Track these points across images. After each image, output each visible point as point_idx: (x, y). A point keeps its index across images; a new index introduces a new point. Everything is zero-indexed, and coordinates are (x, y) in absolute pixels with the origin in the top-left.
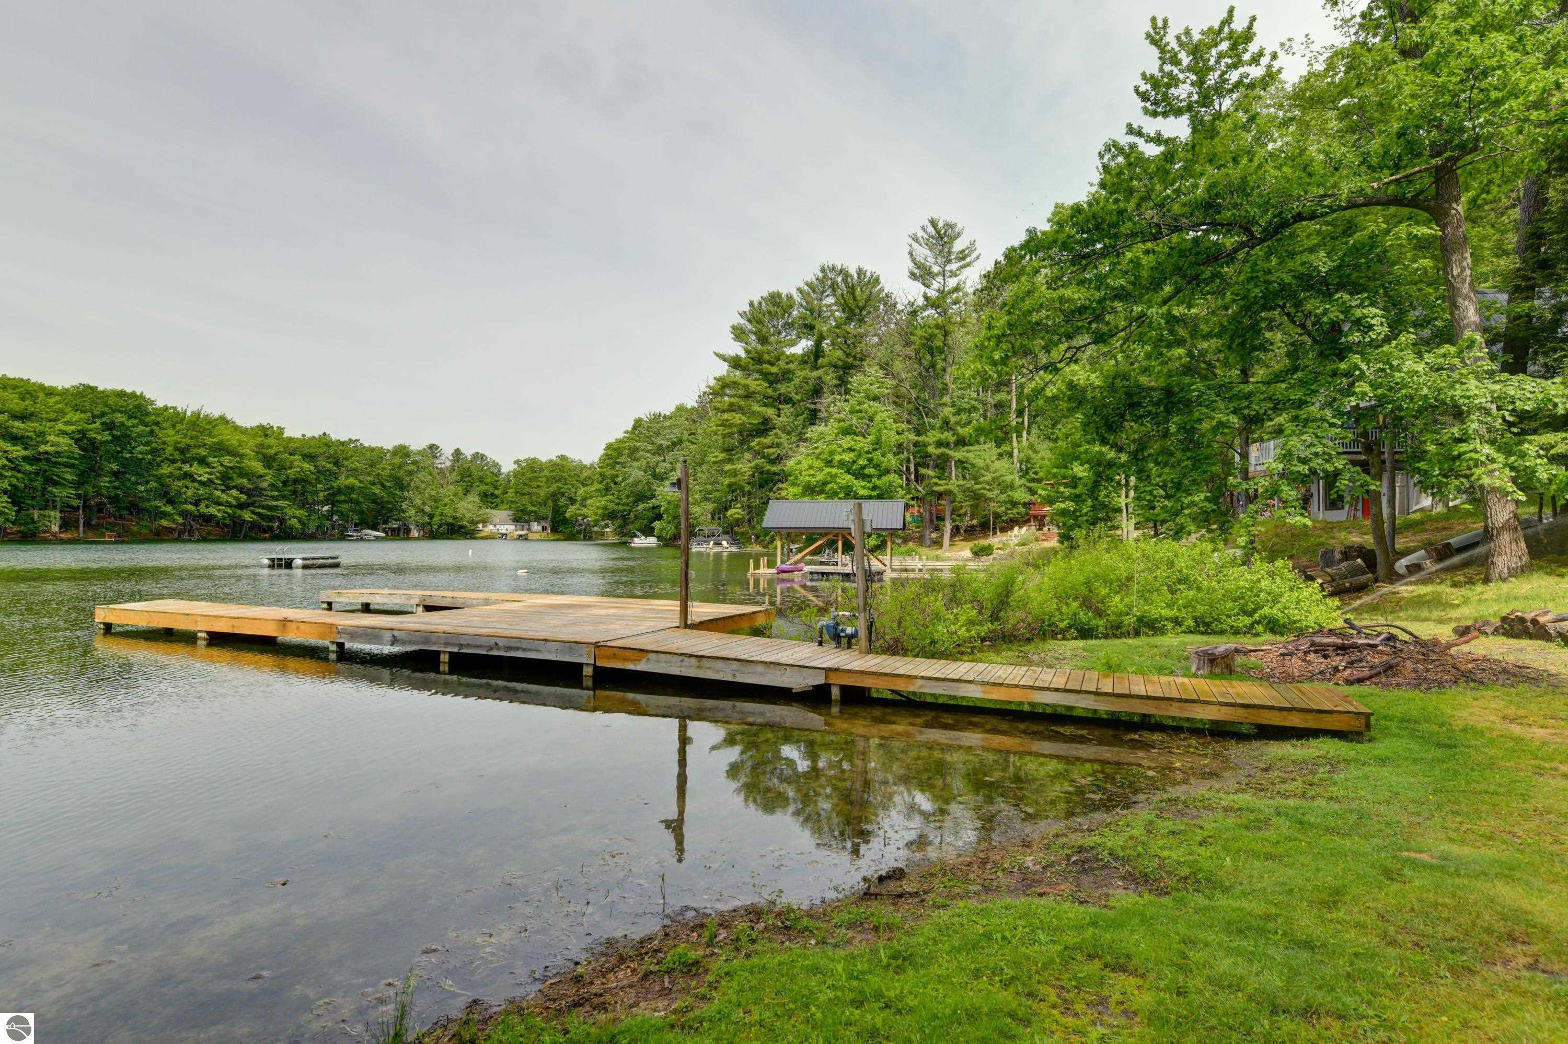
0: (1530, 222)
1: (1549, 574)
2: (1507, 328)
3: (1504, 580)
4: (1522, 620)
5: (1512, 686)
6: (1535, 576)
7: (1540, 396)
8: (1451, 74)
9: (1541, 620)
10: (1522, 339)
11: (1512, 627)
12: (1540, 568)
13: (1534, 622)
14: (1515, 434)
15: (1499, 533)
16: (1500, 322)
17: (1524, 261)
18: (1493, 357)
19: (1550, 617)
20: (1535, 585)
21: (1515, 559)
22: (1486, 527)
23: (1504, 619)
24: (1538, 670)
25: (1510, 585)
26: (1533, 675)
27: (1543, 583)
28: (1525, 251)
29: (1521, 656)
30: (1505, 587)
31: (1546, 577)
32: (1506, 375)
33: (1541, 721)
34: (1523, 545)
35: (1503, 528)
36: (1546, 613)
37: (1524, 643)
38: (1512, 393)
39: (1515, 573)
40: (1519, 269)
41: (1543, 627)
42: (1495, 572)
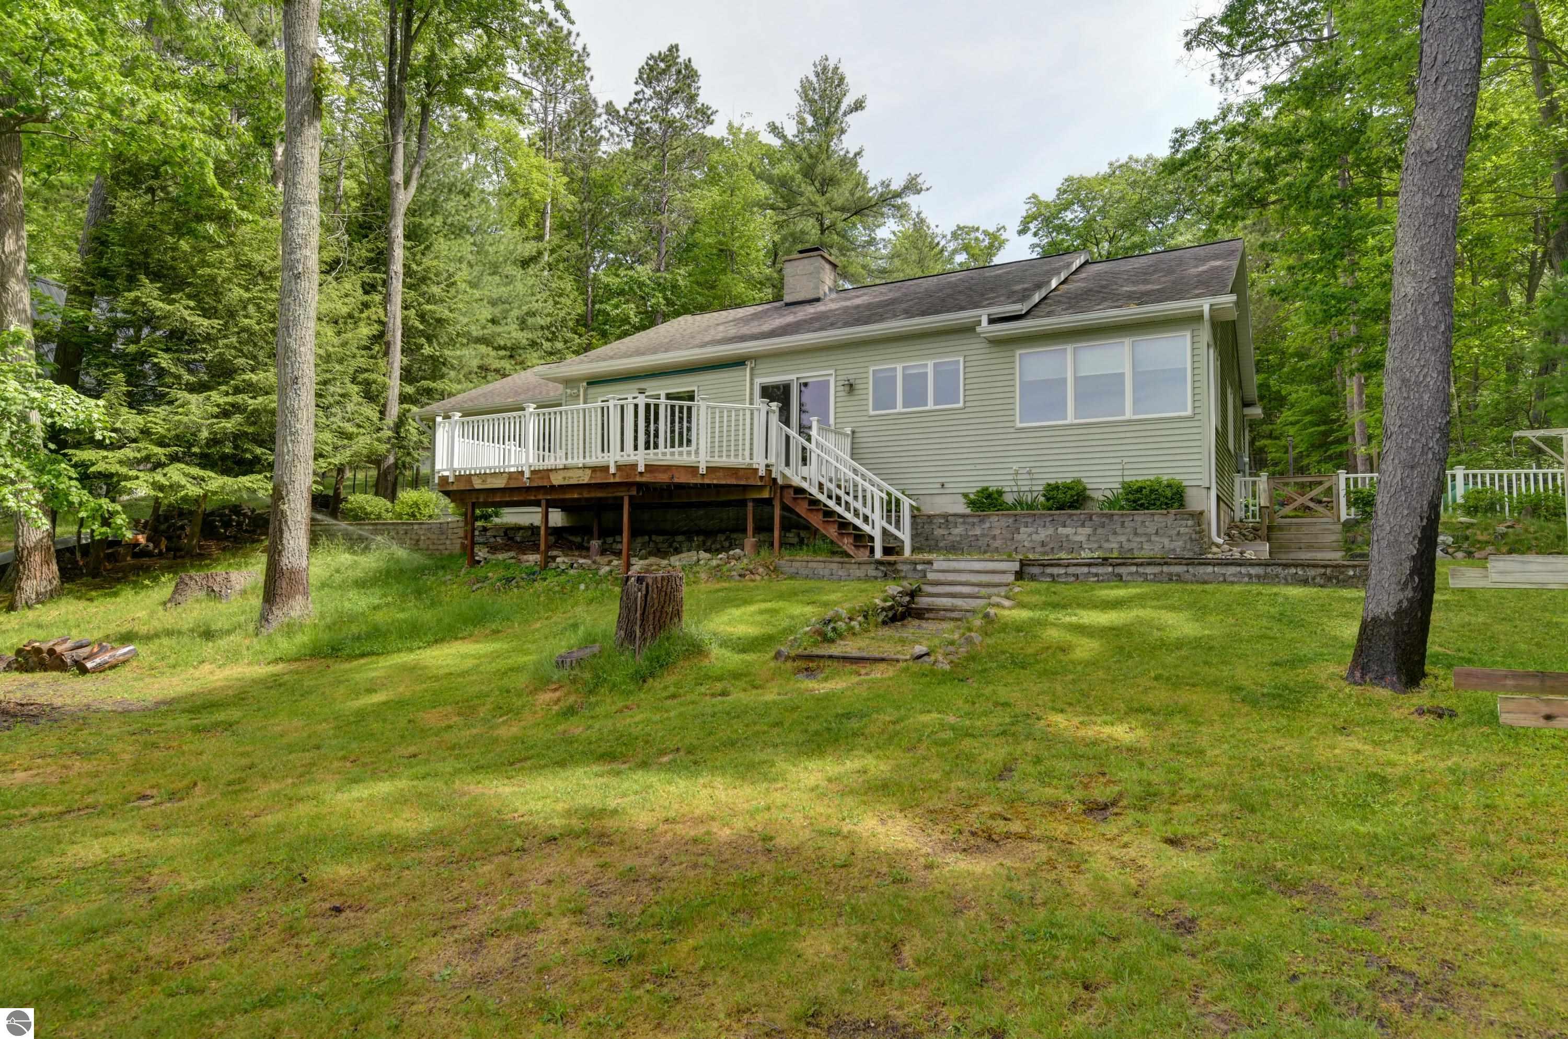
0: (95, 224)
1: (79, 598)
2: (62, 330)
3: (30, 607)
4: (38, 651)
5: (9, 729)
6: (64, 601)
7: (82, 416)
8: (23, 22)
9: (58, 649)
10: (76, 344)
11: (26, 660)
12: (70, 592)
13: (51, 652)
14: (51, 451)
15: (29, 554)
16: (56, 322)
17: (85, 264)
18: (40, 359)
19: (69, 644)
20: (63, 610)
21: (45, 583)
22: (16, 547)
23: (19, 652)
24: (41, 705)
25: (37, 613)
26: (35, 712)
27: (71, 608)
28: (88, 252)
29: (30, 692)
30: (31, 615)
31: (75, 602)
32: (49, 383)
33: (26, 763)
34: (55, 567)
35: (35, 548)
36: (65, 641)
37: (38, 676)
38: (53, 406)
39: (42, 598)
40: (80, 271)
41: (60, 657)
42: (21, 598)
